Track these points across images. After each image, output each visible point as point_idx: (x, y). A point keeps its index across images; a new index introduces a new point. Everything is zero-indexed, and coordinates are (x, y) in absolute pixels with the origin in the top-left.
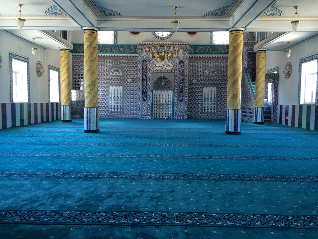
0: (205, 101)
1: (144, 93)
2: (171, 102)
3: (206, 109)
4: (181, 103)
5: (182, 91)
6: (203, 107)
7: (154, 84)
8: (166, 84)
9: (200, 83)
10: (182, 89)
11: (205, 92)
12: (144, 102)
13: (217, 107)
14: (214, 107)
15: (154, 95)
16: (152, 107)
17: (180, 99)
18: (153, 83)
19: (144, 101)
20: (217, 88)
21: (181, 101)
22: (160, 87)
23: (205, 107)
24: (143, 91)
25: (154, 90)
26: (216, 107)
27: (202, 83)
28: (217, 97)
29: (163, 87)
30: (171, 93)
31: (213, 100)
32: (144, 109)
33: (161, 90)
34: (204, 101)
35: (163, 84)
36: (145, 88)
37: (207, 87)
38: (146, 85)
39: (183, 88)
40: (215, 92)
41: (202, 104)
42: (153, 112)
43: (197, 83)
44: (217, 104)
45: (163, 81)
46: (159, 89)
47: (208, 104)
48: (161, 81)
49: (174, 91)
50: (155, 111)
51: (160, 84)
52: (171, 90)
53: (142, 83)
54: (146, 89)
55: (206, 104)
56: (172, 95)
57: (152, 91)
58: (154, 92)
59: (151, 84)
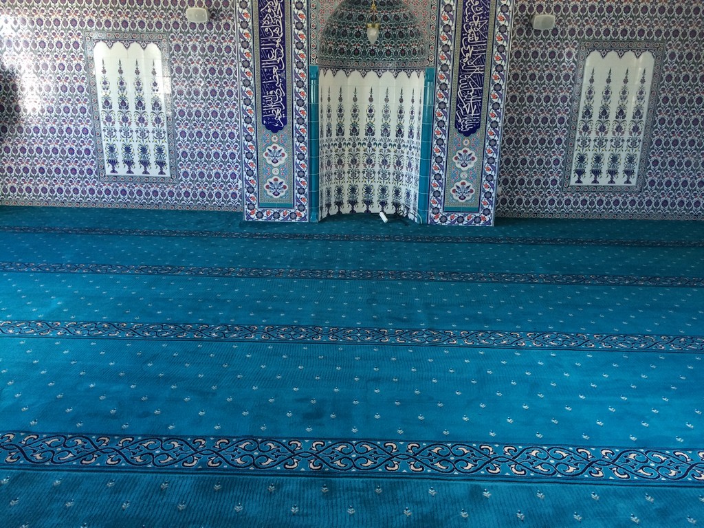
0: (586, 129)
1: (273, 86)
2: (411, 133)
3: (588, 168)
4: (466, 141)
5: (479, 79)
6: (575, 160)
7: (327, 32)
8: (388, 35)
9: (572, 32)
10: (478, 63)
11: (592, 81)
12: (275, 138)
13: (645, 161)
14: (631, 159)
15: (324, 94)
16: (314, 164)
17: (467, 123)
18: (322, 27)
19: (275, 130)
20: (659, 58)
21: (467, 134)
22: (356, 52)
23: (582, 159)
24: (266, 75)
25: (326, 68)
26: (637, 160)
27: (581, 33)
28: (653, 111)
29: (372, 53)
30: (415, 84)
31: (628, 125)
32: (276, 172)
33: (364, 71)
34: (580, 126)
35: (373, 33)
36: (274, 58)
37: (604, 52)
38: (283, 43)
39: (481, 61)
40: (643, 81)
41: (570, 143)
42: (323, 188)
43: (555, 31)
44: (647, 145)
45: (374, 19)
46: (353, 64)
47: (601, 144)
48: (361, 18)
49: (431, 78)
50: (329, 179)
51: (358, 35)
52: (418, 70)
53: (261, 31)
54: (280, 65)
55: (592, 143)
56: (419, 95)
57: (314, 76)
58: (327, 81)
59: (308, 32)
